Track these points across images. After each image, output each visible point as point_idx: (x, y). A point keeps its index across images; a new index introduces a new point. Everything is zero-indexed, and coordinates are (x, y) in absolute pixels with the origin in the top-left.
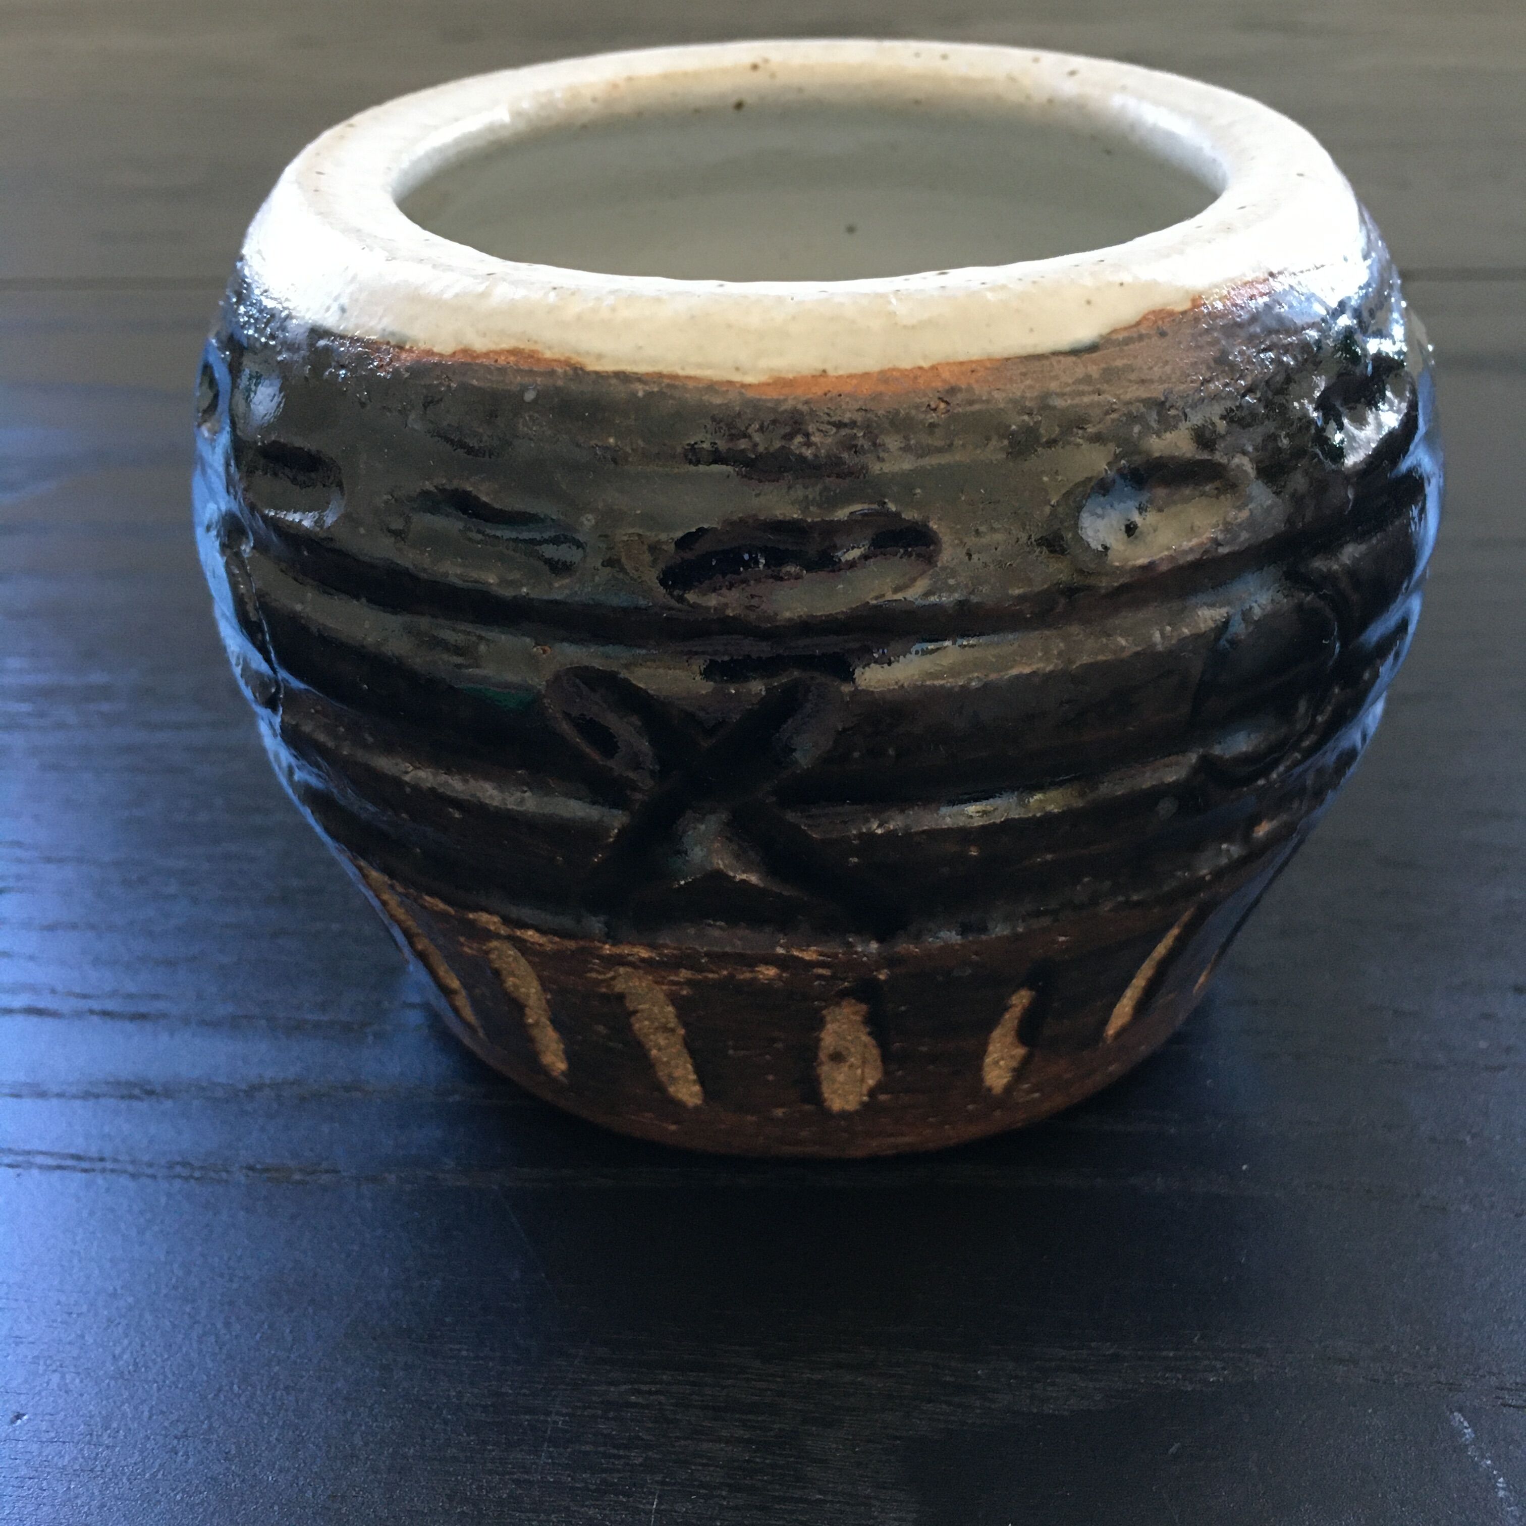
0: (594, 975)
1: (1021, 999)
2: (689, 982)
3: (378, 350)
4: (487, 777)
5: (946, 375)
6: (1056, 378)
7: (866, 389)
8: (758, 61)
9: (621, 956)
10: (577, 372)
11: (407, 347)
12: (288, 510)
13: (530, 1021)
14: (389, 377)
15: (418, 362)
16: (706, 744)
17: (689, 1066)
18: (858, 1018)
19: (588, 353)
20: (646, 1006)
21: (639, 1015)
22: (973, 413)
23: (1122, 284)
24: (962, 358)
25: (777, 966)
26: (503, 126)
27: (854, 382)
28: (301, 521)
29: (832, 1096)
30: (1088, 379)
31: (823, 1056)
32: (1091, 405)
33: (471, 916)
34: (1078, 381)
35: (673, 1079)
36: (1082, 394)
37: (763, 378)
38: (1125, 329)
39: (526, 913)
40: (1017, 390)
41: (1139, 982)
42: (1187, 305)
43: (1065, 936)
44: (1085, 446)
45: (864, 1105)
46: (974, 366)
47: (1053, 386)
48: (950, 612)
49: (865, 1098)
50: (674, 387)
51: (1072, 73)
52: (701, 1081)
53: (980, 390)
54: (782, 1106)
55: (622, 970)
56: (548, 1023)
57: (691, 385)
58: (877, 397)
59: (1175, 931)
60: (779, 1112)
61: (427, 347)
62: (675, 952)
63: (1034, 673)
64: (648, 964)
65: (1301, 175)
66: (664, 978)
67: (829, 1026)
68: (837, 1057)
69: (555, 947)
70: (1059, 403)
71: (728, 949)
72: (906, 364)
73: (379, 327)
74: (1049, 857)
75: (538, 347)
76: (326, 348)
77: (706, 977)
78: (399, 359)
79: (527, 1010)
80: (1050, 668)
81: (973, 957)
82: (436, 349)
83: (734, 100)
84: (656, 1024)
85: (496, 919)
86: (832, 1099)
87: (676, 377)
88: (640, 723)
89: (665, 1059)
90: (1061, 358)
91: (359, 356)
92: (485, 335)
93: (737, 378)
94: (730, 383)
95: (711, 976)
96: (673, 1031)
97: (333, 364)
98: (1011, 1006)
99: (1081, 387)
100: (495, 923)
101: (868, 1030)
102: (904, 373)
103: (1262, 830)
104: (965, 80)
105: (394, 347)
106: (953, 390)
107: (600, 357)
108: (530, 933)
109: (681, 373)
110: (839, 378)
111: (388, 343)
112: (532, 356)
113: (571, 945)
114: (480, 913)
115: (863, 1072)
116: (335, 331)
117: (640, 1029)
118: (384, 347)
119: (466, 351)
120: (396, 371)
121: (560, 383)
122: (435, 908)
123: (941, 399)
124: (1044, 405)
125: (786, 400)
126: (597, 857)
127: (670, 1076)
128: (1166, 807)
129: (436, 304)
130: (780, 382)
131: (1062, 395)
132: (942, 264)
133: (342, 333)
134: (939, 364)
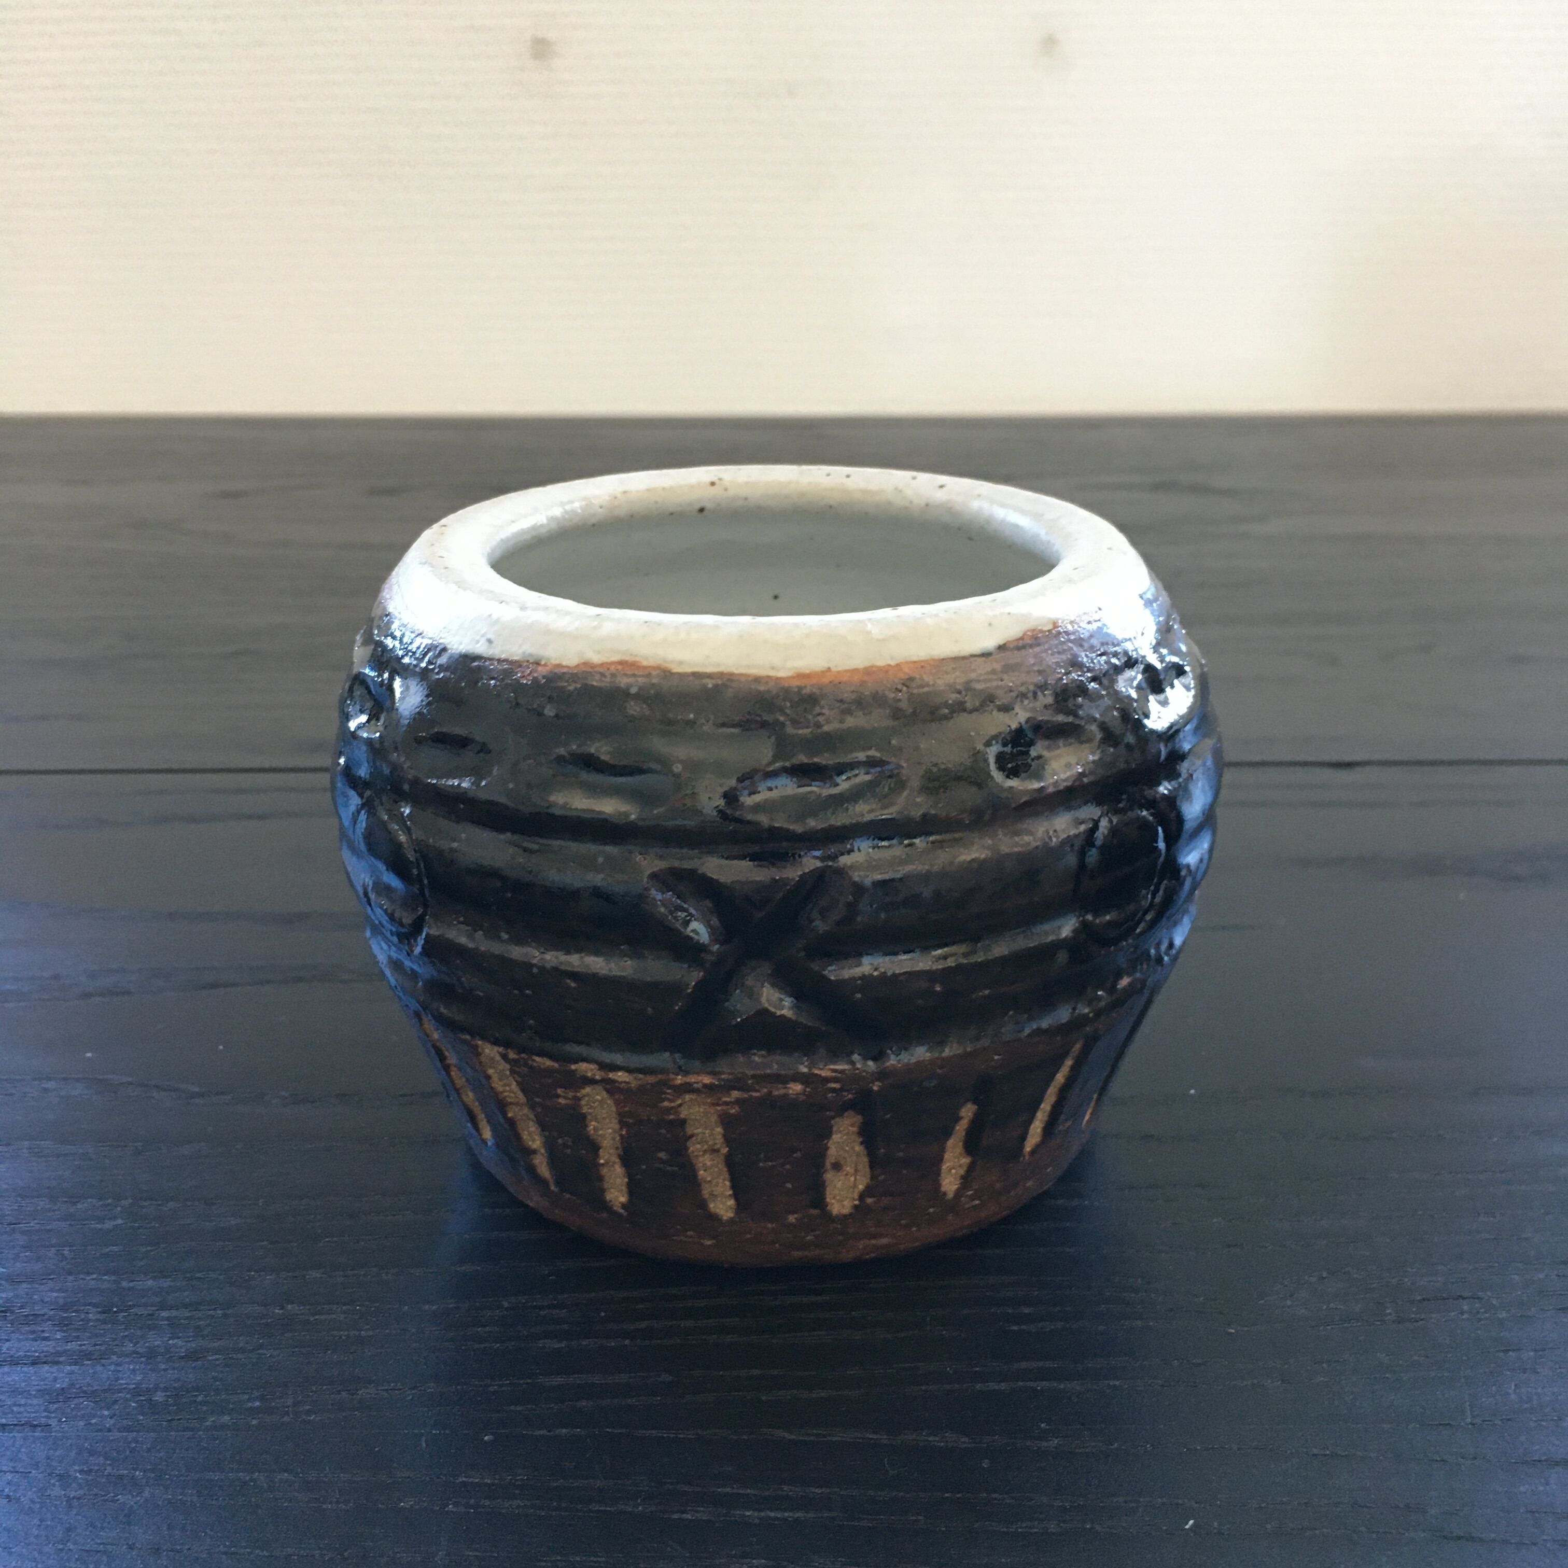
0: (666, 1104)
1: (968, 1112)
2: (738, 1101)
3: (520, 666)
4: (597, 953)
5: (906, 670)
6: (974, 670)
7: (856, 679)
8: (714, 479)
9: (690, 1084)
10: (667, 674)
11: (543, 663)
12: (448, 779)
13: (602, 1161)
14: (530, 683)
15: (551, 672)
16: (759, 915)
17: (728, 1183)
18: (855, 1129)
19: (672, 662)
20: (699, 1130)
21: (694, 1138)
22: (924, 693)
23: (1009, 614)
24: (915, 659)
25: (803, 1083)
26: (542, 526)
27: (849, 674)
28: (459, 785)
29: (833, 1201)
30: (993, 672)
31: (828, 1165)
32: (997, 687)
33: (573, 1067)
34: (988, 673)
35: (714, 1196)
36: (990, 680)
37: (790, 674)
38: (1014, 641)
39: (617, 1058)
40: (950, 678)
41: (1046, 1107)
42: (1050, 627)
43: (999, 1055)
44: (995, 712)
45: (856, 1207)
46: (923, 664)
47: (973, 676)
48: (918, 820)
49: (857, 1202)
50: (730, 680)
51: (941, 487)
52: (736, 1196)
53: (928, 678)
54: (793, 1213)
55: (687, 1097)
56: (617, 1160)
57: (743, 679)
58: (863, 683)
59: (1069, 1063)
60: (792, 1219)
61: (557, 662)
62: (730, 1077)
63: (973, 860)
64: (710, 1088)
65: (1110, 549)
66: (720, 1099)
67: (834, 1136)
68: (837, 1166)
69: (639, 1083)
70: (979, 686)
71: (768, 1071)
72: (881, 663)
73: (520, 651)
74: (987, 992)
75: (637, 659)
76: (479, 667)
77: (751, 1096)
78: (536, 671)
79: (601, 1152)
80: (983, 856)
81: (938, 1070)
82: (564, 663)
83: (698, 507)
84: (706, 1147)
85: (593, 1066)
86: (833, 1204)
87: (732, 674)
88: (711, 905)
89: (709, 1179)
90: (975, 658)
91: (505, 671)
92: (599, 652)
93: (772, 673)
94: (768, 677)
95: (755, 1094)
96: (717, 1151)
97: (485, 677)
98: (962, 1118)
99: (990, 677)
100: (592, 1070)
101: (861, 1140)
102: (880, 669)
103: (1124, 982)
104: (864, 491)
105: (532, 663)
106: (911, 679)
107: (681, 663)
108: (620, 1074)
109: (736, 672)
110: (839, 672)
111: (528, 661)
112: (633, 664)
113: (651, 1079)
114: (581, 1064)
115: (855, 1179)
116: (485, 655)
117: (693, 1152)
118: (525, 664)
119: (585, 664)
120: (535, 680)
121: (655, 681)
122: (542, 1067)
123: (904, 684)
124: (968, 687)
125: (805, 687)
126: (677, 1005)
127: (712, 1194)
128: (1062, 957)
129: (562, 634)
130: (801, 676)
131: (979, 681)
132: (894, 603)
133: (491, 657)
134: (901, 663)
